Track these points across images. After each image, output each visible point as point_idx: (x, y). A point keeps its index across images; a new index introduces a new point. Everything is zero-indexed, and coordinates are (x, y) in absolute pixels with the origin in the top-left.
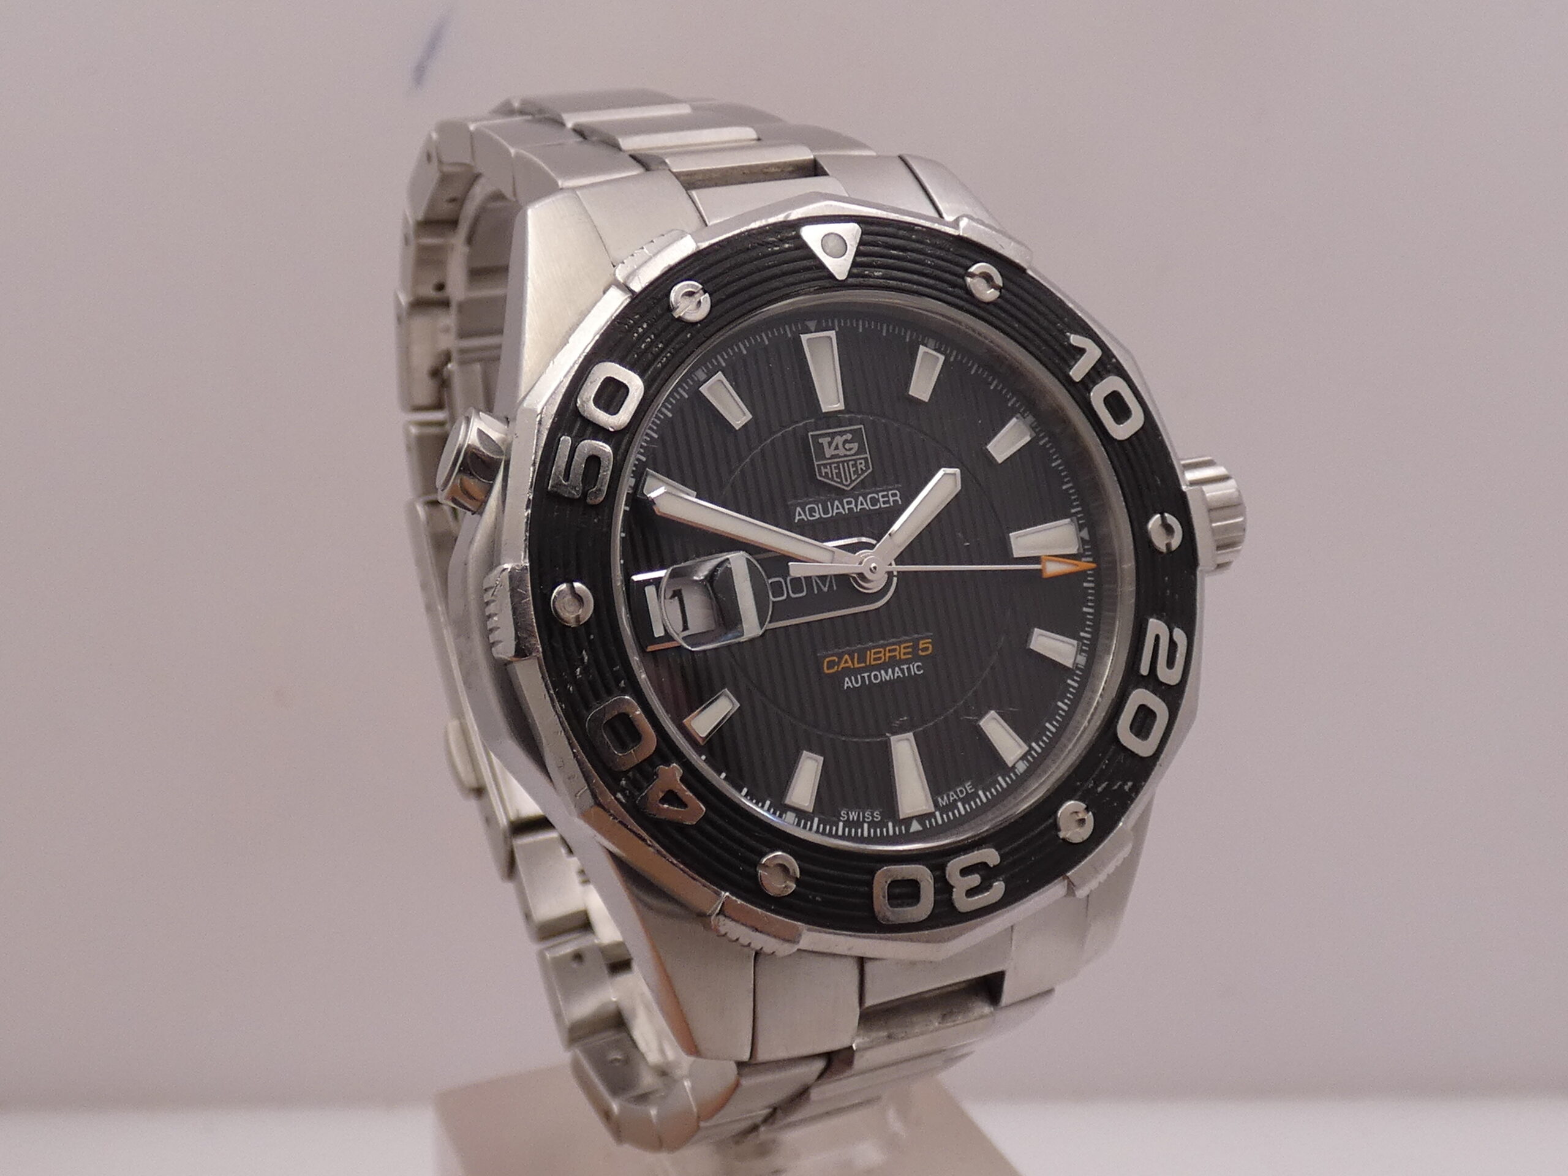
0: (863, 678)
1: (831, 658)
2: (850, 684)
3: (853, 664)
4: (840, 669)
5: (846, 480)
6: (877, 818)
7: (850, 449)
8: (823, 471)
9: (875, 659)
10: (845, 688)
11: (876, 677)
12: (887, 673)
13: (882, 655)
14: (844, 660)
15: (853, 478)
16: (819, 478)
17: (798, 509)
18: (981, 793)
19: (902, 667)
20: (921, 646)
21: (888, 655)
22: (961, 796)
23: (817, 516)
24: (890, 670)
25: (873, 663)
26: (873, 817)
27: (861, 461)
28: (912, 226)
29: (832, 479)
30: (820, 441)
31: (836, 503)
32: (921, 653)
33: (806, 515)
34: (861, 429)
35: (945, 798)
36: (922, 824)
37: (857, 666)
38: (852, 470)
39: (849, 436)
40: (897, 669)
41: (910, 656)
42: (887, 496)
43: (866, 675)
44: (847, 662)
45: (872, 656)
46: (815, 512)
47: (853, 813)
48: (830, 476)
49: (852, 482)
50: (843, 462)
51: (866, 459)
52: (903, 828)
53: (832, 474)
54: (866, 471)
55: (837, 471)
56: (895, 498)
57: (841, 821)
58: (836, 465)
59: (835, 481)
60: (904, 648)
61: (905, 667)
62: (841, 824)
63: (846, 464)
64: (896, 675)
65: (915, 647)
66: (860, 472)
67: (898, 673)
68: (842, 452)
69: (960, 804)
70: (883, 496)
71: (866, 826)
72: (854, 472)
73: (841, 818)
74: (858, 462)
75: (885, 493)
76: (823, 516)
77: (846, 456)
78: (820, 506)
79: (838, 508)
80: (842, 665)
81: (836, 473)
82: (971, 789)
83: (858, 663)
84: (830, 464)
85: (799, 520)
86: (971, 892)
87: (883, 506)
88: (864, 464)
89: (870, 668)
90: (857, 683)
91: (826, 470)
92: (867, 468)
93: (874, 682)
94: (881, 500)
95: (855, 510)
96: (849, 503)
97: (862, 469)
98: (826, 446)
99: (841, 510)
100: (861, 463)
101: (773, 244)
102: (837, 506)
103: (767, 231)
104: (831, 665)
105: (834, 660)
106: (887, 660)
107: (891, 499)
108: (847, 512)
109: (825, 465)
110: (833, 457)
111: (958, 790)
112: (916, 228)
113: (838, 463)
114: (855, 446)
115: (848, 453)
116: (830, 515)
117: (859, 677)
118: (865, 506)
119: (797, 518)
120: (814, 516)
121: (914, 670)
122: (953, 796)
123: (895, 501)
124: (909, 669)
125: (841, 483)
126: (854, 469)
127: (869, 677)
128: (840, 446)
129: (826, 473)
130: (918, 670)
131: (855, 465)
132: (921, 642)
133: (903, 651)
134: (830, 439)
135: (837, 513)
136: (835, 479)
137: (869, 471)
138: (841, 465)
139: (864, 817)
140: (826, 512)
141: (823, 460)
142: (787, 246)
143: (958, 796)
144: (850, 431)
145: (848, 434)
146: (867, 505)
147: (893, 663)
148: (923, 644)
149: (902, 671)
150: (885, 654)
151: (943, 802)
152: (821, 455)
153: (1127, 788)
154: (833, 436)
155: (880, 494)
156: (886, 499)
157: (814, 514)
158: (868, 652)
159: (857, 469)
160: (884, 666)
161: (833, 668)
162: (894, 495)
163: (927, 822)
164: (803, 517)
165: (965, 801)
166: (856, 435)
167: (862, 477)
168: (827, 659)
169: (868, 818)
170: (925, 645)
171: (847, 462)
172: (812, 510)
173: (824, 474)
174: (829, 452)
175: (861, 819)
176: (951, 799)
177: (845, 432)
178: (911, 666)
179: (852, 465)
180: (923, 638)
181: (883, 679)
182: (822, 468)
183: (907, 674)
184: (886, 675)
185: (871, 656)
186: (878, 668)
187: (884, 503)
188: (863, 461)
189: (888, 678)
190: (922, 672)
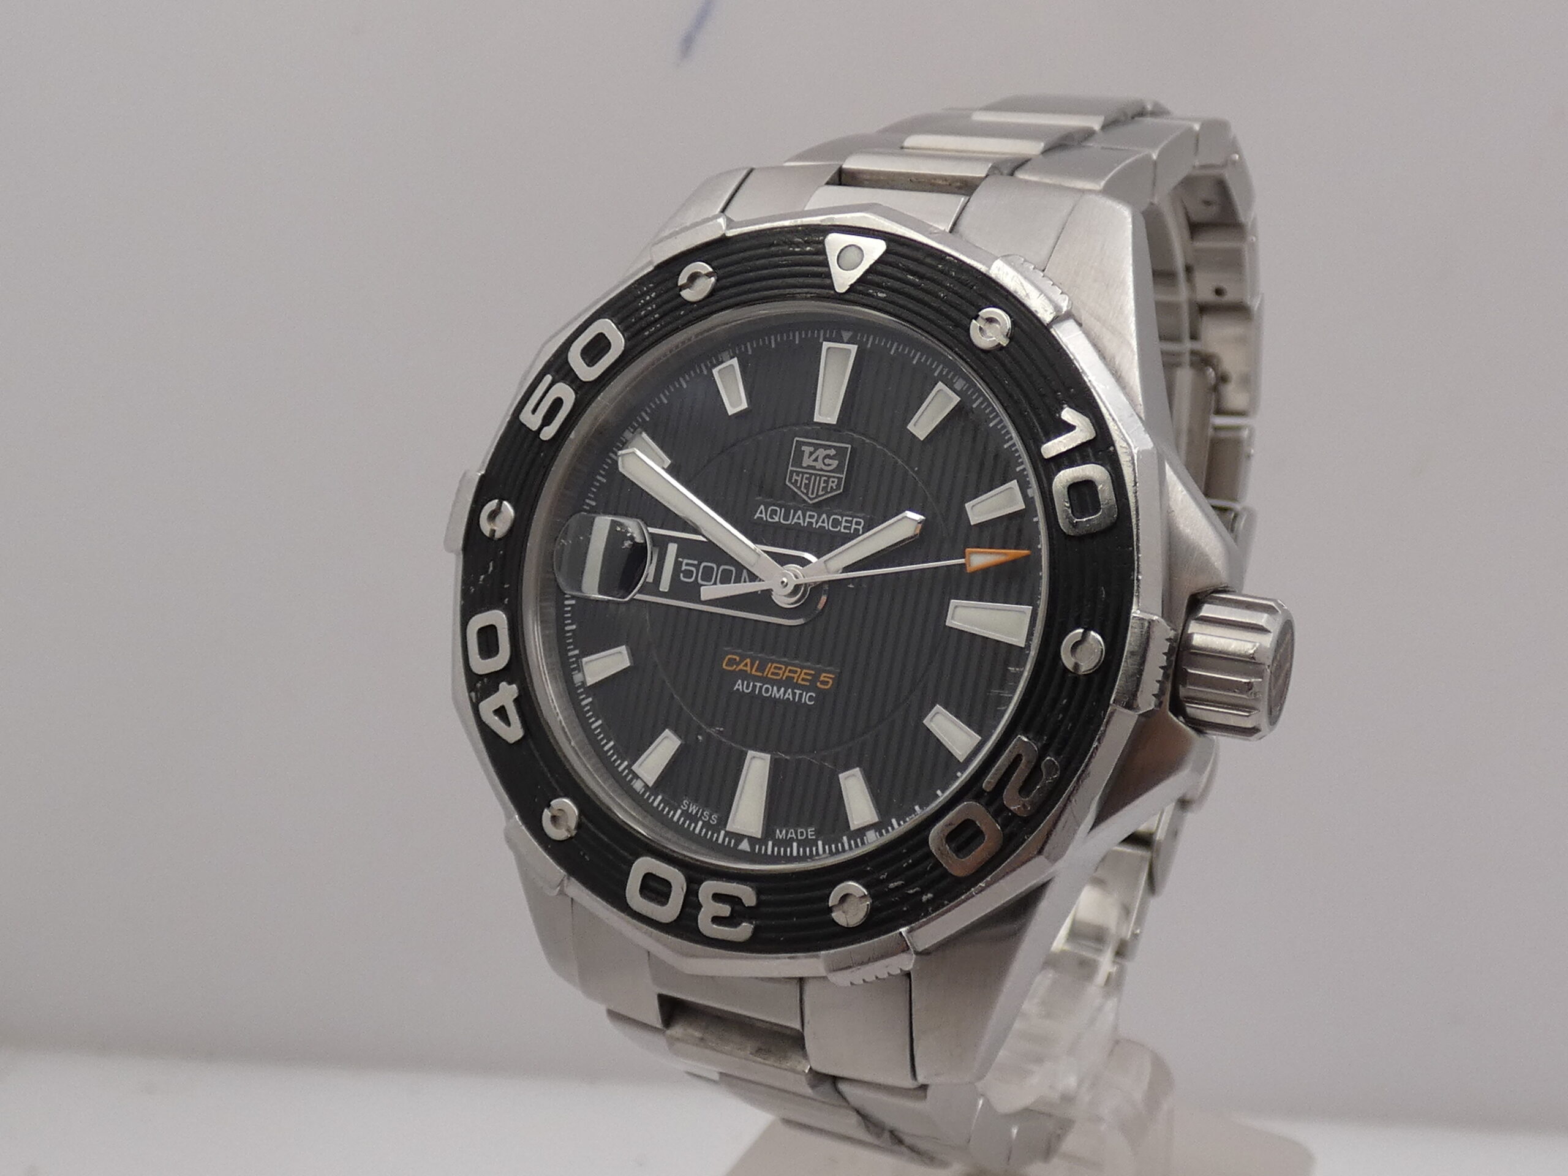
0: (754, 686)
1: (734, 657)
2: (740, 687)
3: (751, 670)
4: (737, 670)
5: (812, 494)
6: (713, 821)
7: (829, 465)
8: (795, 477)
9: (773, 674)
10: (735, 689)
11: (767, 690)
12: (778, 691)
13: (781, 672)
14: (745, 662)
15: (821, 493)
16: (787, 483)
17: (762, 507)
18: (820, 843)
19: (796, 691)
20: (822, 678)
21: (787, 674)
22: (799, 838)
23: (777, 519)
24: (783, 689)
25: (769, 676)
26: (710, 818)
27: (833, 479)
28: (943, 255)
29: (799, 488)
30: (803, 448)
31: (800, 512)
32: (818, 684)
33: (766, 515)
34: (847, 448)
35: (784, 832)
36: (752, 846)
37: (753, 672)
38: (822, 485)
39: (832, 452)
40: (790, 690)
41: (808, 684)
42: (851, 522)
43: (758, 685)
44: (746, 666)
45: (772, 670)
46: (776, 515)
47: (694, 807)
48: (798, 485)
49: (818, 496)
50: (816, 475)
51: (840, 479)
52: (733, 841)
53: (801, 483)
54: (835, 490)
55: (807, 482)
56: (857, 527)
57: (681, 808)
58: (808, 476)
59: (802, 491)
60: (805, 674)
61: (798, 692)
62: (679, 812)
63: (818, 478)
64: (787, 696)
65: (816, 677)
66: (829, 490)
67: (789, 695)
68: (819, 465)
69: (795, 845)
70: (846, 521)
71: (700, 823)
72: (823, 487)
73: (682, 807)
74: (831, 479)
75: (850, 519)
76: (782, 521)
77: (822, 470)
78: (783, 510)
79: (797, 518)
80: (741, 667)
81: (805, 484)
82: (811, 835)
83: (756, 671)
84: (803, 473)
85: (758, 518)
86: (716, 920)
87: (842, 530)
88: (835, 484)
89: (765, 680)
90: (747, 688)
91: (797, 478)
92: (838, 486)
93: (765, 695)
94: (844, 524)
95: (814, 526)
96: (811, 517)
97: (832, 487)
98: (806, 455)
99: (801, 521)
100: (833, 482)
101: (798, 245)
102: (799, 516)
103: (797, 231)
104: (731, 662)
105: (735, 659)
106: (784, 678)
107: (854, 526)
108: (806, 525)
109: (798, 473)
110: (809, 467)
111: (799, 831)
112: (948, 257)
113: (811, 474)
114: (835, 463)
115: (824, 467)
116: (789, 522)
117: (751, 684)
118: (825, 525)
119: (758, 515)
120: (773, 518)
121: (805, 698)
122: (791, 834)
123: (856, 530)
124: (801, 695)
125: (807, 494)
126: (825, 485)
127: (761, 688)
128: (820, 459)
129: (796, 481)
130: (809, 700)
131: (825, 481)
132: (824, 675)
133: (802, 676)
134: (812, 449)
135: (795, 523)
136: (802, 489)
137: (838, 492)
138: (813, 477)
139: (702, 814)
140: (786, 518)
141: (798, 467)
142: (808, 248)
143: (797, 837)
144: (834, 447)
145: (833, 450)
146: (828, 524)
147: (789, 683)
148: (825, 677)
149: (794, 694)
150: (785, 672)
151: (780, 834)
152: (798, 461)
153: (924, 898)
154: (817, 447)
155: (845, 518)
156: (849, 525)
157: (774, 516)
158: (769, 665)
159: (827, 487)
160: (779, 684)
161: (732, 666)
162: (858, 523)
163: (757, 847)
164: (763, 516)
165: (801, 844)
166: (841, 452)
167: (829, 495)
168: (730, 656)
169: (705, 817)
170: (826, 679)
171: (821, 476)
172: (774, 512)
173: (793, 481)
174: (807, 461)
175: (699, 816)
176: (789, 836)
177: (830, 447)
178: (804, 693)
179: (825, 480)
180: (825, 672)
181: (773, 696)
182: (795, 474)
183: (797, 700)
184: (777, 693)
185: (770, 670)
186: (773, 682)
187: (845, 527)
188: (836, 480)
189: (777, 696)
190: (812, 703)
